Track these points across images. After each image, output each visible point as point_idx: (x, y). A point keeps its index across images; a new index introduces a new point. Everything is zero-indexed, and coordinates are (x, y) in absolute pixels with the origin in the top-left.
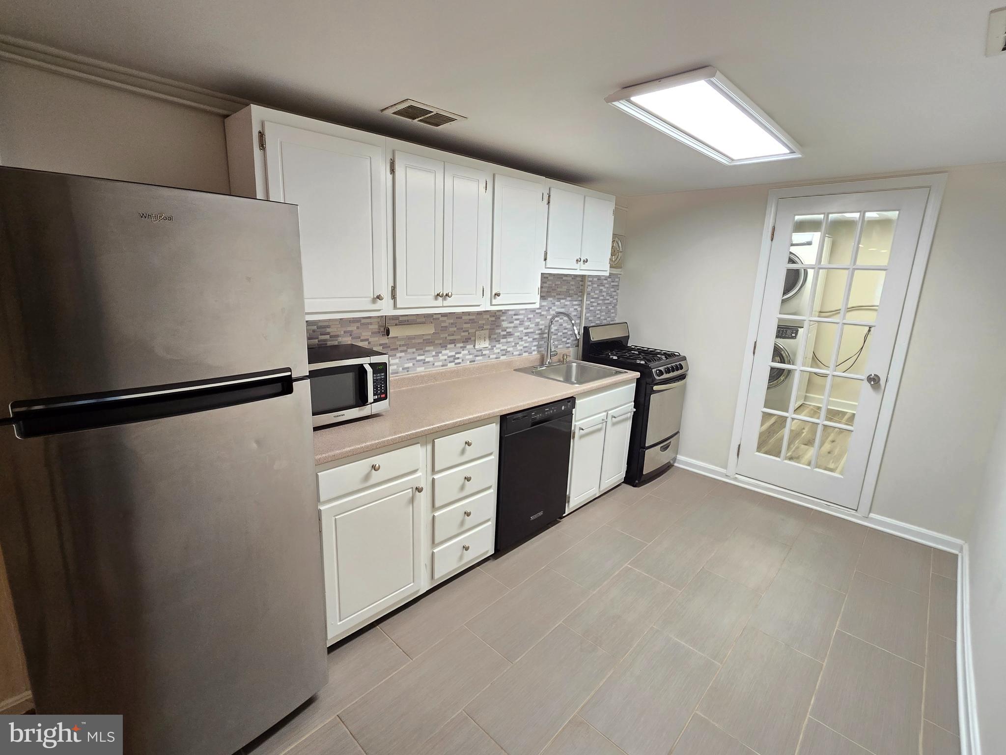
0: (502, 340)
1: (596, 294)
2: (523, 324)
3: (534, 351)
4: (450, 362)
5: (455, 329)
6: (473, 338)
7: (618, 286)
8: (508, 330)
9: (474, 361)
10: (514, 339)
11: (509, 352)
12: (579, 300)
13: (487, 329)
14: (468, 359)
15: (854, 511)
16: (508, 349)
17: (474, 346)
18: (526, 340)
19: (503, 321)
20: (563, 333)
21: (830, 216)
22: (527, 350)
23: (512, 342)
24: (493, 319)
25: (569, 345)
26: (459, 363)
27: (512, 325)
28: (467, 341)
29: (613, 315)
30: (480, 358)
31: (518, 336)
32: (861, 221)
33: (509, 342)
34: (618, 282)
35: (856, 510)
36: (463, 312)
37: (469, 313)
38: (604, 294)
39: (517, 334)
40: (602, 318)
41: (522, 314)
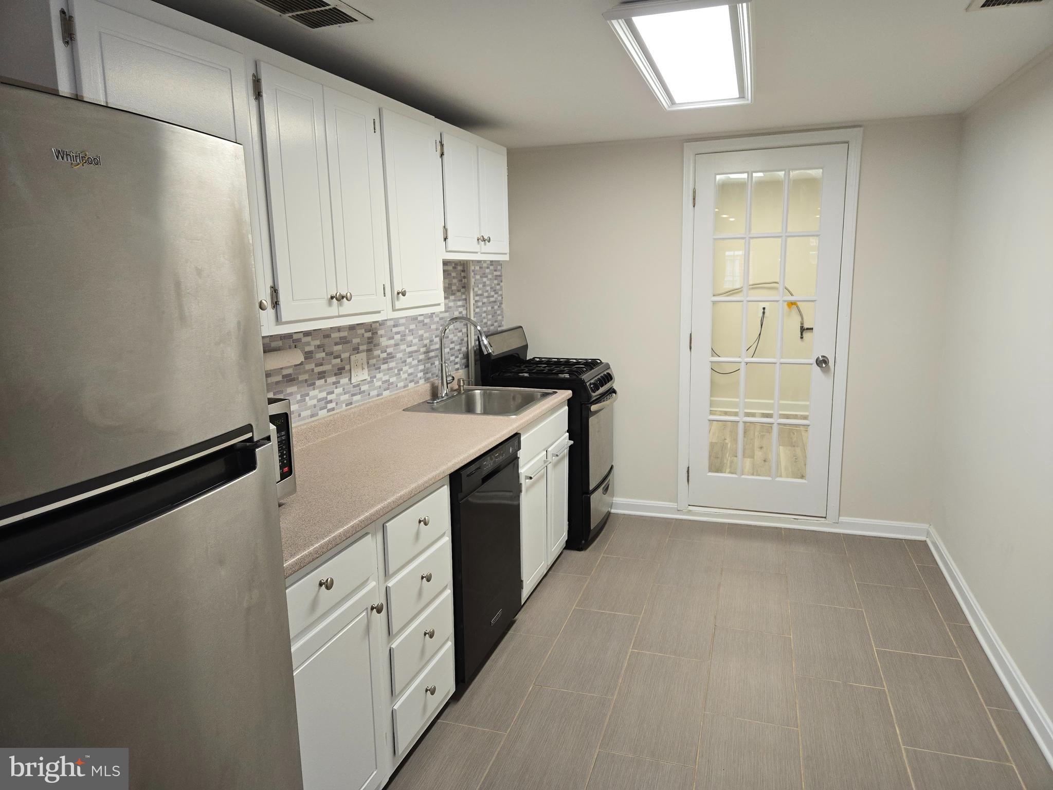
0: (384, 367)
1: (479, 289)
2: (404, 340)
3: (421, 378)
4: (321, 409)
5: (323, 355)
6: (347, 367)
7: (500, 276)
8: (389, 350)
9: (351, 404)
10: (396, 364)
11: (392, 383)
12: (463, 300)
13: (363, 351)
14: (343, 402)
15: (824, 519)
16: (391, 380)
17: (350, 379)
18: (410, 363)
19: (381, 336)
20: (451, 349)
21: (755, 175)
22: (412, 378)
23: (395, 368)
24: (369, 334)
25: (457, 366)
26: (333, 409)
27: (392, 342)
28: (340, 371)
29: (500, 318)
30: (358, 397)
31: (401, 359)
32: (787, 181)
33: (391, 369)
34: (500, 271)
35: (825, 518)
36: (331, 328)
37: (339, 329)
38: (488, 288)
39: (399, 355)
40: (489, 323)
41: (403, 325)
